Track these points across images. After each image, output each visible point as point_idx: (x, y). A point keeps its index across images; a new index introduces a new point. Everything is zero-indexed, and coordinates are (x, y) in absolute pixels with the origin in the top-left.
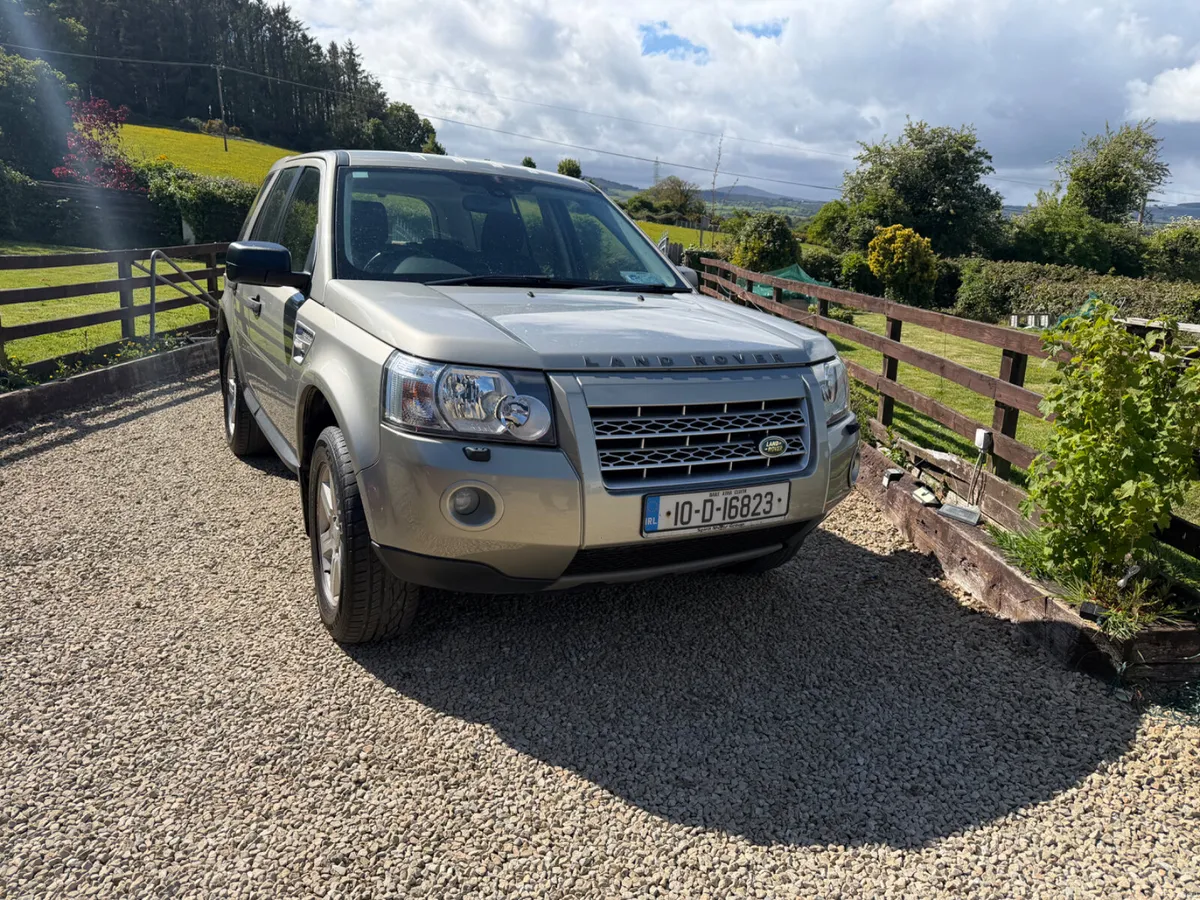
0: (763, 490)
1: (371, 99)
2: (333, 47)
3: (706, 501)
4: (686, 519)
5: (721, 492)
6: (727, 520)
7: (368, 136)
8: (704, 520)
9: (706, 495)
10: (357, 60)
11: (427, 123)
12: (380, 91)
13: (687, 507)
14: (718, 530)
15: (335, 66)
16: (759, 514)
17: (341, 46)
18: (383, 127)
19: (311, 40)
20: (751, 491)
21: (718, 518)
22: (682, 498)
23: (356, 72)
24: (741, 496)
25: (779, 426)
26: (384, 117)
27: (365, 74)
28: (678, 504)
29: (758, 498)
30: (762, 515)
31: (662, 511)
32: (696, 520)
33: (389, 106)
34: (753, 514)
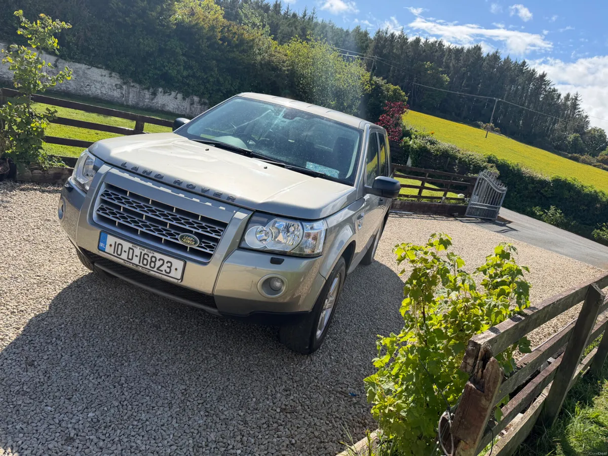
0: (167, 258)
3: (130, 248)
4: (119, 253)
5: (139, 247)
6: (141, 264)
8: (128, 258)
9: (130, 245)
13: (120, 246)
14: (134, 267)
15: (565, 105)
16: (162, 271)
17: (572, 96)
19: (557, 91)
20: (158, 256)
21: (136, 261)
22: (119, 241)
24: (151, 255)
28: (116, 242)
29: (161, 262)
30: (164, 272)
31: (108, 243)
32: (124, 256)
34: (158, 269)
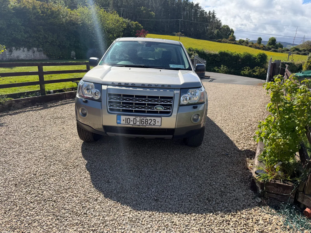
0: (152, 118)
1: (218, 25)
2: (210, 12)
3: (134, 119)
4: (129, 122)
5: (138, 117)
6: (141, 124)
7: (215, 34)
8: (134, 123)
9: (134, 117)
10: (215, 15)
11: (232, 30)
12: (220, 22)
13: (129, 119)
14: (138, 127)
15: (210, 17)
16: (151, 124)
17: (212, 12)
18: (219, 32)
19: (204, 11)
20: (148, 118)
21: (138, 123)
22: (127, 117)
23: (214, 18)
24: (145, 119)
25: (162, 103)
26: (220, 29)
27: (217, 18)
28: (126, 118)
29: (151, 120)
30: (152, 125)
31: (122, 119)
32: (132, 123)
33: (222, 26)
34: (149, 124)
